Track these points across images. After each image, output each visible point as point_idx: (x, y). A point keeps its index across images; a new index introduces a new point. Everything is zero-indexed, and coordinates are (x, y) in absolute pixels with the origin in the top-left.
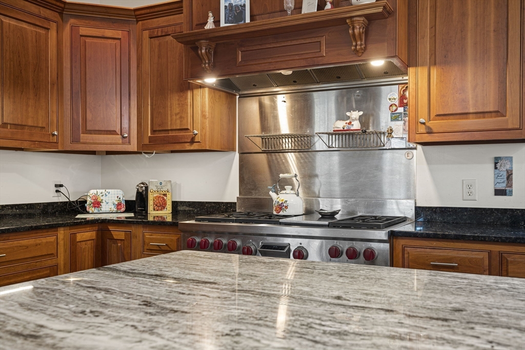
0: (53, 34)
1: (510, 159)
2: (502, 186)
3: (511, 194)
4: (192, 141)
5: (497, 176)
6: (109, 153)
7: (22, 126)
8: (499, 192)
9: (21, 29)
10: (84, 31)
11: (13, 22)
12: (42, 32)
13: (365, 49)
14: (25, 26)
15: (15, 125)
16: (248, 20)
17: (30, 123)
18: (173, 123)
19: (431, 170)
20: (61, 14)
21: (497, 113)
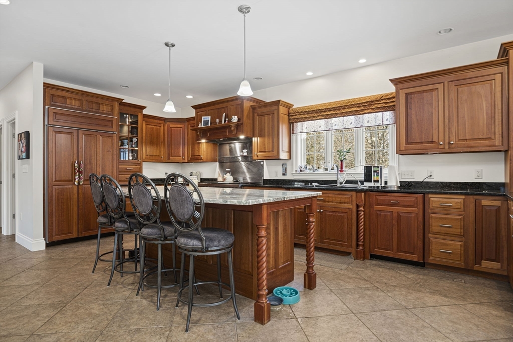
0: (162, 128)
1: (286, 164)
2: (284, 173)
3: (286, 175)
4: (201, 159)
5: (283, 169)
6: (183, 163)
7: (152, 156)
8: (284, 174)
9: (152, 128)
10: (171, 126)
11: (150, 126)
12: (159, 127)
13: (236, 133)
14: (153, 126)
15: (151, 155)
16: (209, 125)
17: (155, 154)
18: (196, 154)
19: (268, 168)
20: (165, 121)
21: (272, 151)
